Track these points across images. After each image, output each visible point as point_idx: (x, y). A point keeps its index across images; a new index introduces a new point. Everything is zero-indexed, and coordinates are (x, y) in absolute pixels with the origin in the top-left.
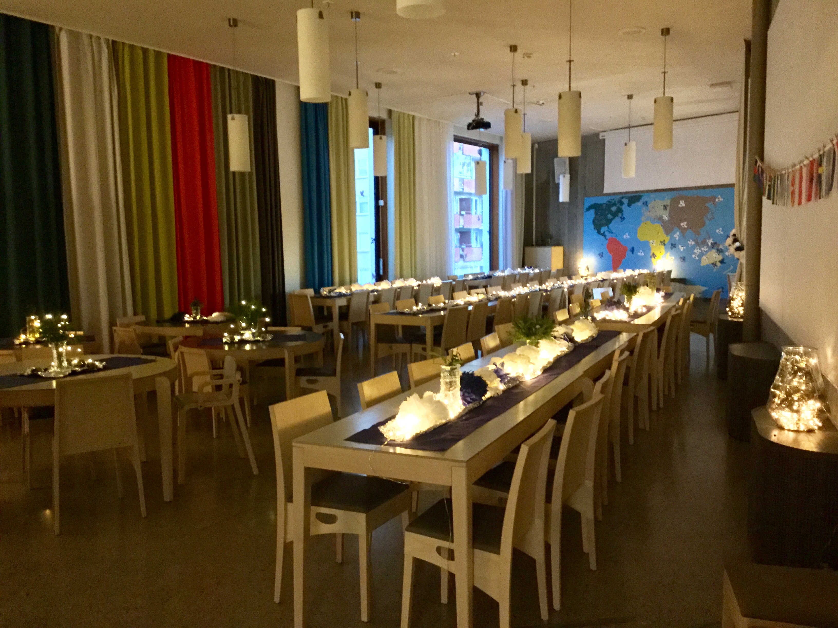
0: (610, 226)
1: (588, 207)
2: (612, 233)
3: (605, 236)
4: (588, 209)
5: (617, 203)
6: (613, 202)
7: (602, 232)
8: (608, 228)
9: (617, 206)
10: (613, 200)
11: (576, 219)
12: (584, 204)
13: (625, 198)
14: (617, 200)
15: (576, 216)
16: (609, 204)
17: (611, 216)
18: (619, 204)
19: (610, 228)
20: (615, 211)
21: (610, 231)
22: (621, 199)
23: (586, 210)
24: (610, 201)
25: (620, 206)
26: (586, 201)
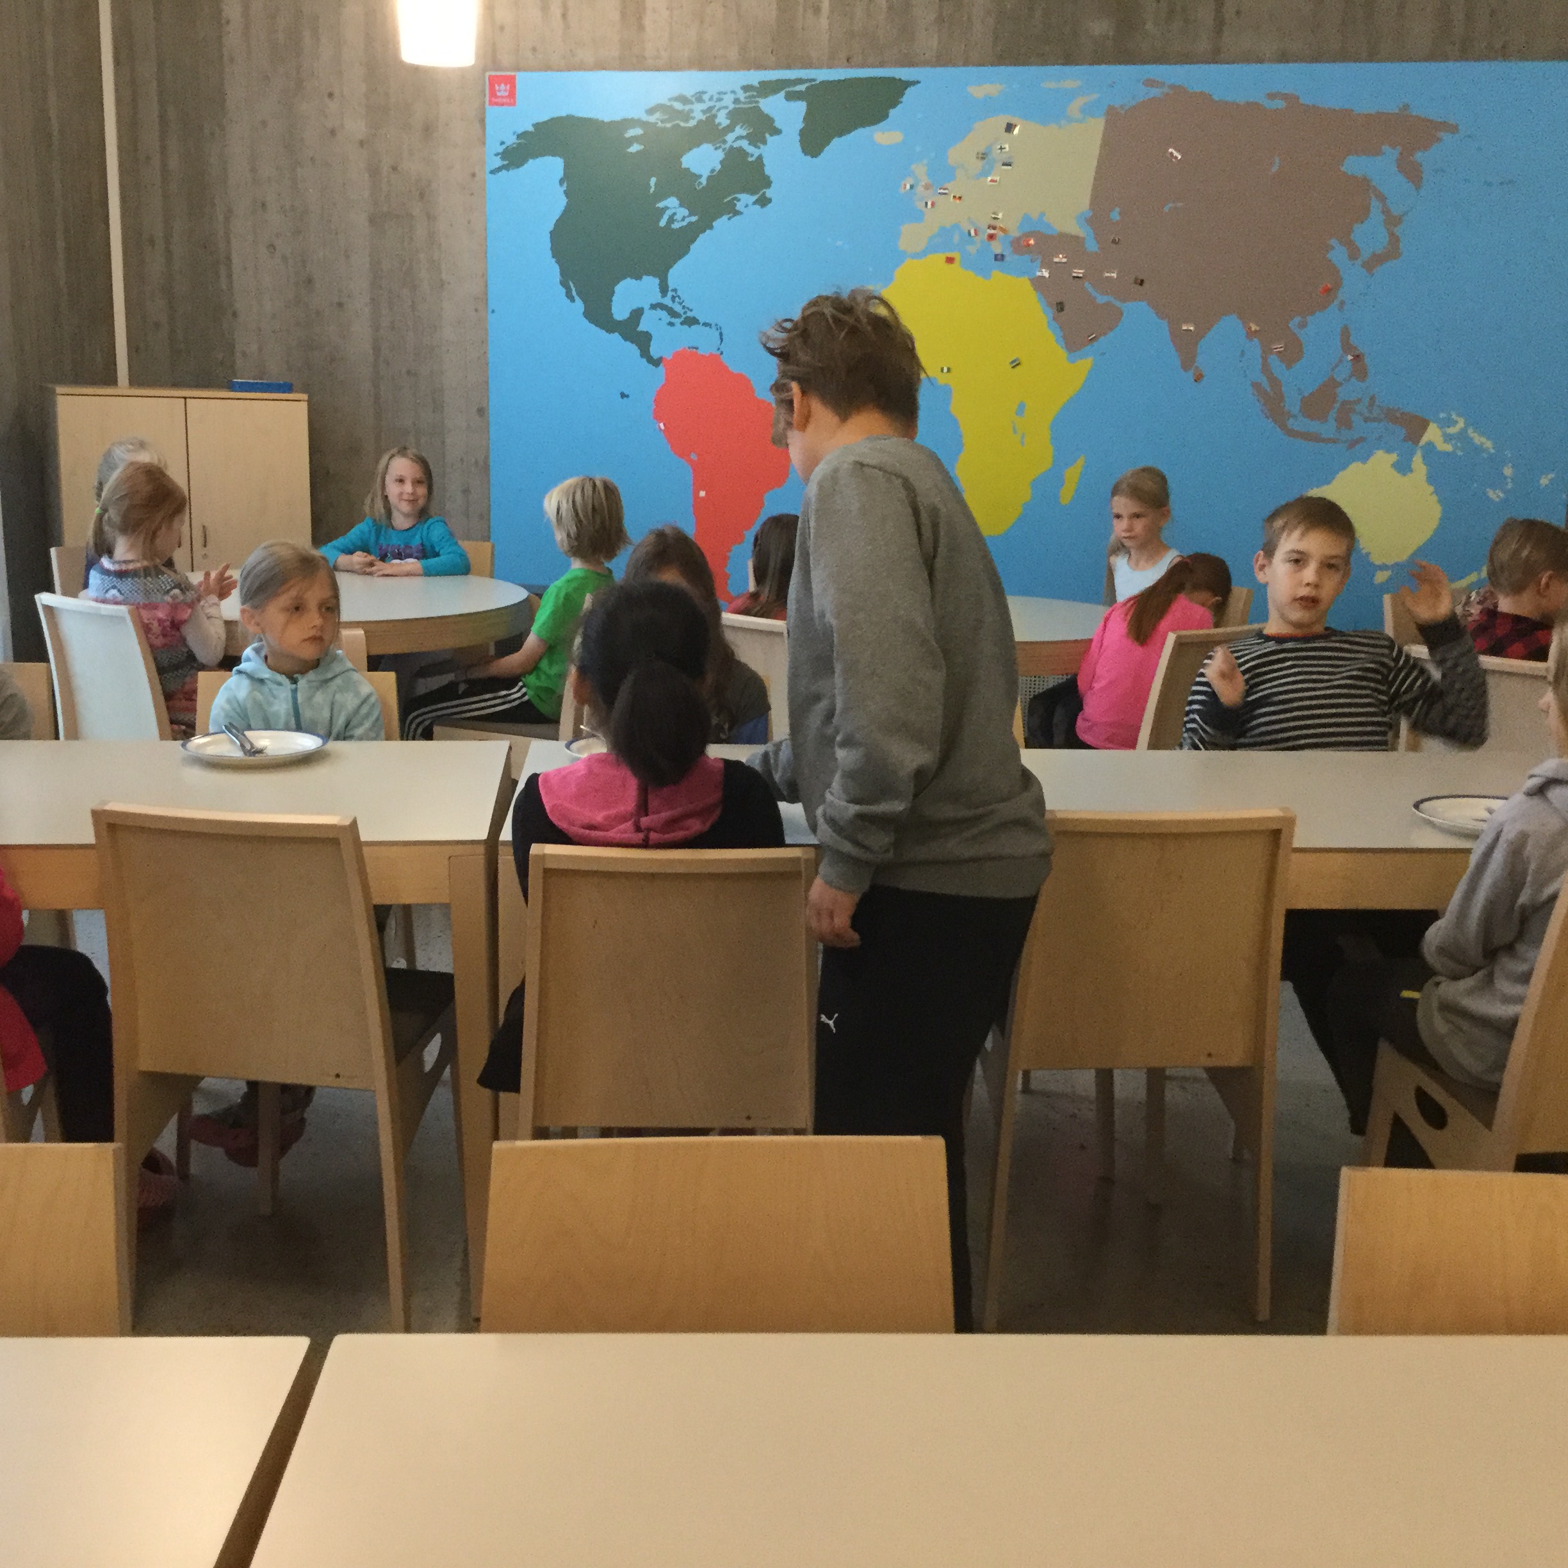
0: (677, 274)
1: (511, 140)
2: (691, 321)
3: (643, 341)
4: (514, 157)
5: (722, 120)
6: (698, 112)
7: (620, 310)
8: (664, 289)
9: (725, 142)
10: (693, 99)
11: (430, 217)
12: (482, 121)
13: (782, 94)
14: (728, 101)
15: (424, 193)
16: (668, 125)
17: (684, 212)
18: (740, 131)
19: (675, 290)
20: (709, 178)
21: (678, 308)
22: (753, 96)
23: (498, 162)
24: (678, 106)
25: (744, 144)
26: (494, 100)
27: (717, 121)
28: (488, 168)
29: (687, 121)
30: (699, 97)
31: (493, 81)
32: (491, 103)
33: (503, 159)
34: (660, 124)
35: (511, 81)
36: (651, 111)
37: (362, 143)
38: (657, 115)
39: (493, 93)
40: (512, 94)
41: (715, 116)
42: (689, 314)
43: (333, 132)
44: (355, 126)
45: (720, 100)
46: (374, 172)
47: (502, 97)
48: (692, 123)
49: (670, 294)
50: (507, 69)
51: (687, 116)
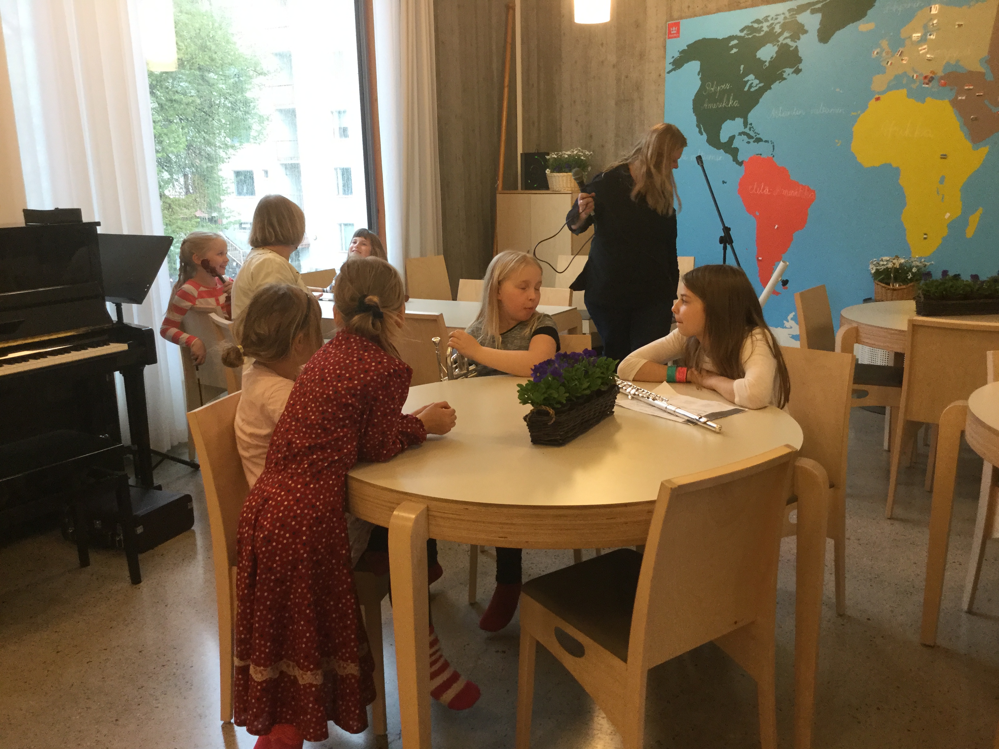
0: (752, 116)
1: (677, 55)
2: (759, 140)
3: (734, 153)
4: (678, 64)
5: (778, 29)
6: (765, 27)
7: (724, 138)
8: (745, 124)
9: (778, 41)
10: (763, 21)
11: (641, 99)
12: (665, 47)
13: (809, 11)
14: (781, 19)
15: (638, 87)
16: (750, 36)
17: (757, 81)
18: (786, 34)
19: (751, 124)
20: (770, 62)
21: (752, 133)
22: (793, 14)
23: (671, 67)
24: (756, 25)
25: (788, 41)
26: (671, 36)
27: (775, 31)
28: (667, 70)
29: (760, 33)
30: (766, 19)
31: (670, 26)
32: (669, 38)
33: (673, 65)
34: (746, 37)
35: (677, 25)
36: (742, 31)
37: (614, 66)
38: (745, 32)
39: (670, 33)
40: (678, 32)
41: (774, 28)
42: (758, 136)
43: (602, 62)
44: (612, 58)
45: (776, 19)
46: (618, 80)
47: (673, 34)
48: (762, 33)
49: (749, 126)
50: (676, 19)
51: (759, 30)
